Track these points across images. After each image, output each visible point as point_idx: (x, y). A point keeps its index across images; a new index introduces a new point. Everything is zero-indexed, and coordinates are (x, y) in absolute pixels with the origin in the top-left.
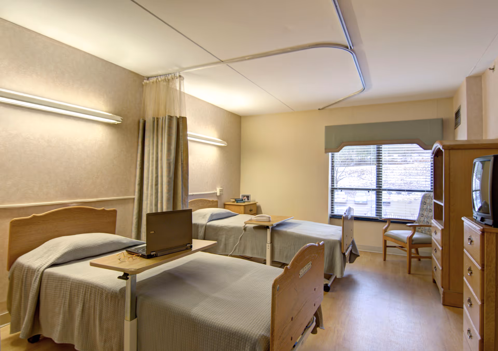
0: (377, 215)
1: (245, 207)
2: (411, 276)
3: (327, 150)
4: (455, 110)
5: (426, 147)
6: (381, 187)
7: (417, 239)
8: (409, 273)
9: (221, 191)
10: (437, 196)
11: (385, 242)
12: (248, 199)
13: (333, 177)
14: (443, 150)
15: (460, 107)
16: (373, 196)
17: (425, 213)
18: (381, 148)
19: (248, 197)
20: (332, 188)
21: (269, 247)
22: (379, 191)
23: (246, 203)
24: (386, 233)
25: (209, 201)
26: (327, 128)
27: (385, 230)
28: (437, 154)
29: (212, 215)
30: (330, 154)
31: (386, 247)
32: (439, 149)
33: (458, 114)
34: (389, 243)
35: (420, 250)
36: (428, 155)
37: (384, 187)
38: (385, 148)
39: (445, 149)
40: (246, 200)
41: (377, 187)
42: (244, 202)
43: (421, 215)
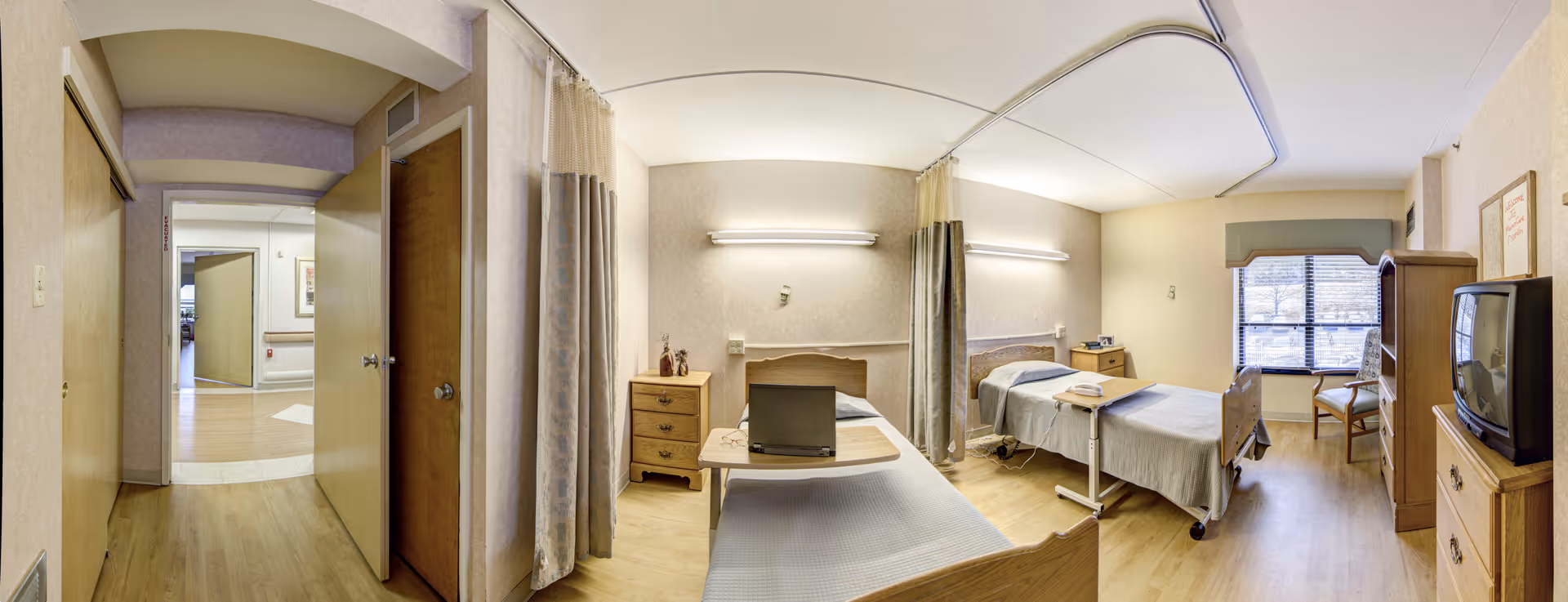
0: (1307, 365)
1: (1099, 358)
2: (1351, 464)
3: (1230, 264)
4: (1407, 210)
5: (1371, 262)
6: (1311, 321)
7: (1362, 405)
8: (1349, 462)
9: (1062, 331)
10: (1387, 338)
11: (1316, 409)
12: (1110, 343)
13: (1241, 306)
14: (1395, 266)
15: (1414, 203)
16: (1300, 335)
17: (1371, 360)
18: (1312, 260)
19: (1110, 340)
20: (1241, 324)
21: (1093, 446)
22: (1309, 327)
23: (1104, 350)
24: (1318, 395)
25: (1036, 348)
26: (1229, 227)
27: (1317, 391)
28: (1387, 271)
29: (1023, 374)
30: (1236, 271)
31: (1317, 416)
32: (1390, 262)
33: (1410, 215)
34: (1321, 412)
35: (1366, 420)
36: (1374, 272)
37: (1316, 321)
38: (1318, 260)
39: (1397, 264)
40: (1107, 344)
41: (1307, 321)
42: (1102, 348)
43: (1366, 363)
